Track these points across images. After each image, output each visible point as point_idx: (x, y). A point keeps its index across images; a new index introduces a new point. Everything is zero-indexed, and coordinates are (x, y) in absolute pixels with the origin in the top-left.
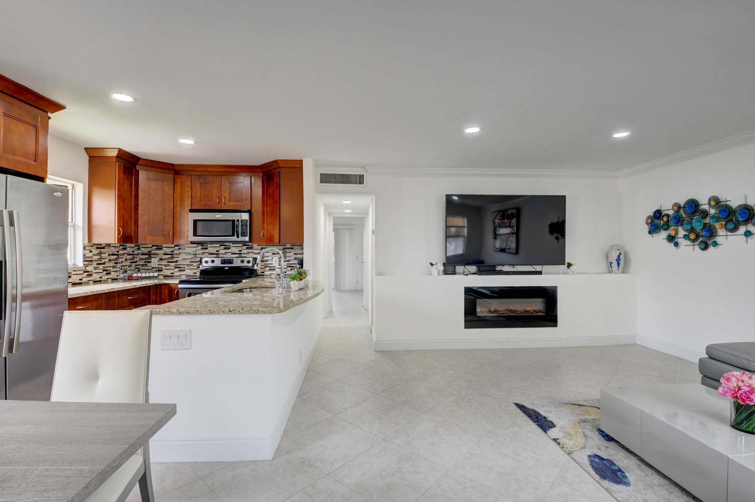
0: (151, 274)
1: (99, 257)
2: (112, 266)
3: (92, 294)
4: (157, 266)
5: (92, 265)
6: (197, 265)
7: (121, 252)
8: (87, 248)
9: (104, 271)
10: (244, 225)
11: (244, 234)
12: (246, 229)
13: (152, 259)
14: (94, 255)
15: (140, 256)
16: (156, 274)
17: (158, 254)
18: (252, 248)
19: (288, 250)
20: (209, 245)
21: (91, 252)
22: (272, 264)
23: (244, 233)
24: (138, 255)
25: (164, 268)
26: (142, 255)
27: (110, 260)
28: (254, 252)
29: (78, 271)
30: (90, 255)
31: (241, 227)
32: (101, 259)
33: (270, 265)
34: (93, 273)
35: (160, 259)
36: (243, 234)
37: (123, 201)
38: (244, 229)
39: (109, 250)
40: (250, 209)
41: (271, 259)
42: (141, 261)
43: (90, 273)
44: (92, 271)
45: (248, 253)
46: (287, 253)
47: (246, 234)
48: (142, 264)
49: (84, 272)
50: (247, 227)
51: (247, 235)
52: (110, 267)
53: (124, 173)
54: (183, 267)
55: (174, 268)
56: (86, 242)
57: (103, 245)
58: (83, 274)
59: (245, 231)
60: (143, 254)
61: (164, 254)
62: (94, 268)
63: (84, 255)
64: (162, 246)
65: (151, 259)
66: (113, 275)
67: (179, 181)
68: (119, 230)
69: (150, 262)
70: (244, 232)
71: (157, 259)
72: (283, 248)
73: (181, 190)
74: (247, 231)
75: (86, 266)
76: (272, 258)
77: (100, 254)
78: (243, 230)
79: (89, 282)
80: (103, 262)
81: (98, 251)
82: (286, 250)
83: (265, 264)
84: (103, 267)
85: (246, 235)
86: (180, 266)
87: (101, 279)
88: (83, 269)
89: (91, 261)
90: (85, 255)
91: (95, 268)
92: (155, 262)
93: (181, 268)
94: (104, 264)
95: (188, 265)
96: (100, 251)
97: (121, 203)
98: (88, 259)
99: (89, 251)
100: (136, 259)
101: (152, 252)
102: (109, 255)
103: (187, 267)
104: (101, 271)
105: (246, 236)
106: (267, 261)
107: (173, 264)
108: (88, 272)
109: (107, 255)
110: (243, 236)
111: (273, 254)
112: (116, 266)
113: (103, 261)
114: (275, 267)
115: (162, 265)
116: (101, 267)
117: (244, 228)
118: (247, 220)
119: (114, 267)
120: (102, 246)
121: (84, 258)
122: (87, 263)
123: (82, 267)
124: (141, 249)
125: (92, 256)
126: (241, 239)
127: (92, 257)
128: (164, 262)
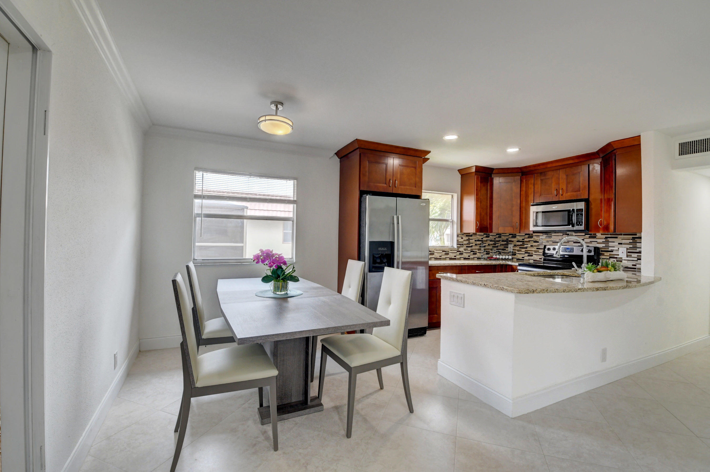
0: (507, 257)
1: (467, 242)
2: (478, 249)
4: (512, 251)
5: (463, 247)
7: (485, 239)
8: (459, 236)
9: (471, 252)
10: (580, 214)
11: (580, 224)
12: (581, 218)
13: (509, 245)
14: (464, 241)
15: (501, 243)
16: (510, 257)
17: (513, 241)
18: (596, 237)
20: (553, 234)
21: (462, 238)
22: (618, 255)
23: (580, 222)
24: (499, 241)
25: (517, 252)
26: (502, 241)
27: (476, 244)
28: (597, 242)
29: (453, 250)
30: (462, 240)
31: (576, 216)
32: (469, 243)
33: (615, 256)
34: (464, 253)
35: (514, 245)
36: (578, 223)
37: (481, 202)
38: (580, 218)
39: (475, 237)
40: (587, 197)
41: (617, 249)
42: (502, 246)
43: (461, 253)
44: (463, 251)
45: (591, 242)
46: (637, 244)
47: (581, 223)
48: (502, 248)
49: (457, 252)
50: (583, 216)
51: (583, 224)
52: (476, 249)
53: (481, 182)
54: (531, 253)
55: (524, 253)
56: (459, 232)
57: (471, 234)
58: (456, 253)
59: (580, 220)
60: (503, 241)
61: (517, 242)
62: (464, 249)
63: (457, 240)
64: (516, 234)
65: (508, 245)
66: (478, 255)
67: (524, 181)
68: (476, 223)
69: (508, 247)
70: (580, 221)
71: (512, 245)
72: (633, 237)
73: (526, 188)
74: (583, 220)
75: (458, 247)
76: (619, 249)
77: (469, 240)
78: (578, 219)
79: (460, 259)
80: (470, 246)
81: (467, 238)
82: (636, 239)
83: (610, 254)
84: (471, 249)
85: (582, 224)
86: (529, 252)
87: (469, 257)
88: (457, 249)
89: (463, 244)
90: (458, 240)
91: (465, 250)
92: (511, 248)
93: (529, 253)
94: (472, 247)
95: (535, 252)
96: (468, 238)
97: (479, 204)
98: (460, 243)
99: (461, 238)
100: (497, 245)
101: (509, 239)
102: (475, 241)
103: (534, 253)
104: (470, 252)
105: (581, 225)
106: (612, 251)
107: (523, 250)
108: (460, 251)
109: (473, 241)
110: (578, 225)
111: (619, 244)
112: (481, 249)
113: (471, 245)
114: (622, 258)
115: (515, 250)
116: (469, 249)
117: (579, 217)
118: (583, 209)
119: (479, 250)
120: (470, 235)
121: (457, 242)
122: (459, 246)
123: (455, 248)
124: (502, 237)
125: (463, 241)
126: (576, 228)
127: (463, 242)
128: (517, 248)
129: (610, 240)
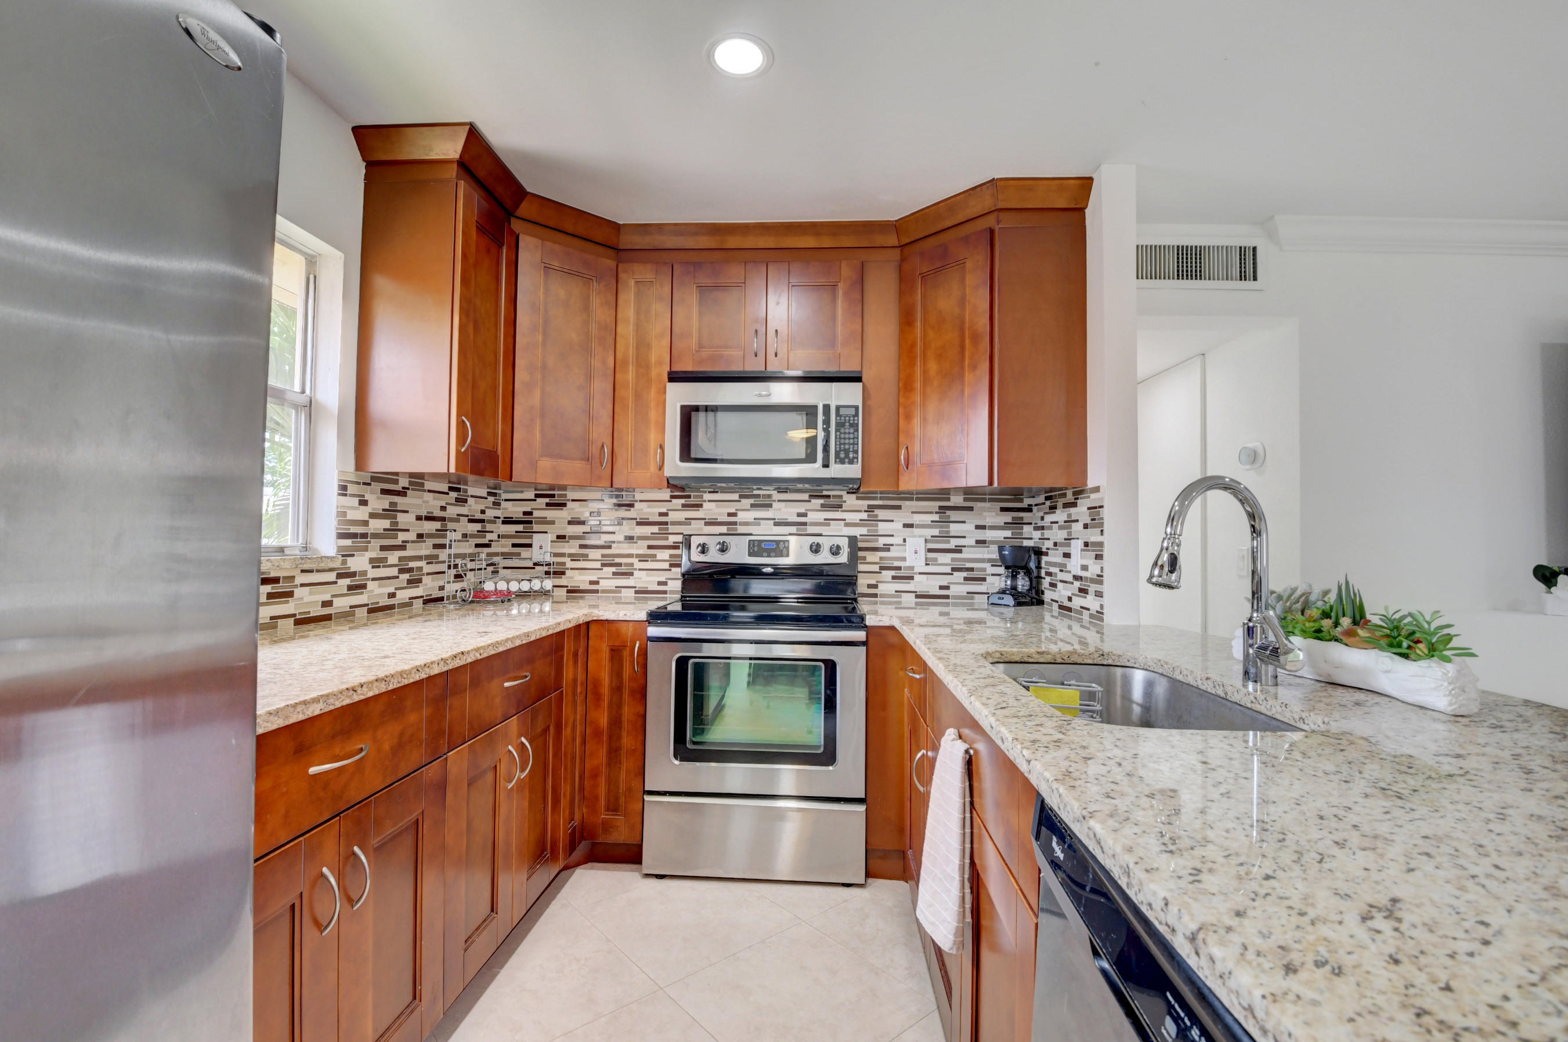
0: (536, 585)
1: (386, 524)
2: (427, 557)
3: (383, 688)
4: (548, 558)
5: (366, 549)
6: (667, 558)
7: (452, 511)
8: (352, 489)
9: (402, 571)
10: (847, 424)
11: (847, 456)
12: (852, 436)
13: (535, 535)
14: (372, 515)
15: (499, 528)
16: (548, 584)
17: (553, 522)
18: (840, 506)
19: (954, 515)
21: (363, 503)
22: (904, 559)
23: (847, 452)
24: (496, 523)
25: (570, 564)
26: (504, 522)
27: (420, 536)
28: (844, 520)
29: (318, 571)
30: (362, 513)
31: (837, 431)
32: (394, 530)
33: (896, 564)
34: (368, 579)
35: (559, 537)
36: (842, 455)
38: (847, 436)
39: (418, 501)
40: (860, 370)
41: (901, 542)
42: (503, 541)
43: (357, 580)
44: (364, 573)
45: (827, 522)
46: (951, 525)
47: (851, 455)
48: (506, 550)
49: (340, 576)
50: (857, 430)
51: (857, 458)
52: (419, 558)
54: (627, 565)
55: (598, 565)
56: (351, 466)
57: (404, 482)
58: (335, 583)
59: (849, 444)
60: (508, 521)
61: (570, 523)
62: (372, 560)
63: (342, 514)
64: (565, 495)
65: (531, 537)
66: (429, 586)
67: (632, 283)
68: (461, 425)
69: (530, 546)
70: (847, 447)
71: (551, 536)
72: (940, 507)
73: (638, 313)
74: (857, 444)
75: (347, 554)
76: (905, 540)
77: (390, 512)
78: (842, 441)
79: (353, 614)
80: (398, 542)
81: (385, 502)
82: (948, 513)
83: (881, 558)
84: (401, 559)
85: (854, 458)
86: (617, 560)
87: (392, 601)
88: (337, 564)
89: (364, 536)
90: (344, 514)
91: (376, 563)
92: (543, 547)
93: (620, 565)
94: (402, 547)
95: (643, 558)
96: (391, 504)
98: (354, 529)
99: (357, 500)
100: (489, 537)
101: (536, 514)
102: (419, 518)
103: (638, 565)
104: (394, 572)
105: (851, 462)
106: (887, 548)
107: (597, 554)
108: (353, 575)
109: (410, 518)
110: (842, 462)
111: (906, 526)
112: (437, 556)
113: (402, 536)
114: (912, 568)
115: (562, 555)
116: (393, 557)
117: (845, 433)
118: (857, 408)
119: (431, 559)
120: (398, 488)
121: (340, 522)
122: (348, 542)
123: (332, 558)
124: (504, 504)
125: (366, 518)
126: (837, 470)
127: (365, 523)
128: (570, 547)
129: (882, 514)
